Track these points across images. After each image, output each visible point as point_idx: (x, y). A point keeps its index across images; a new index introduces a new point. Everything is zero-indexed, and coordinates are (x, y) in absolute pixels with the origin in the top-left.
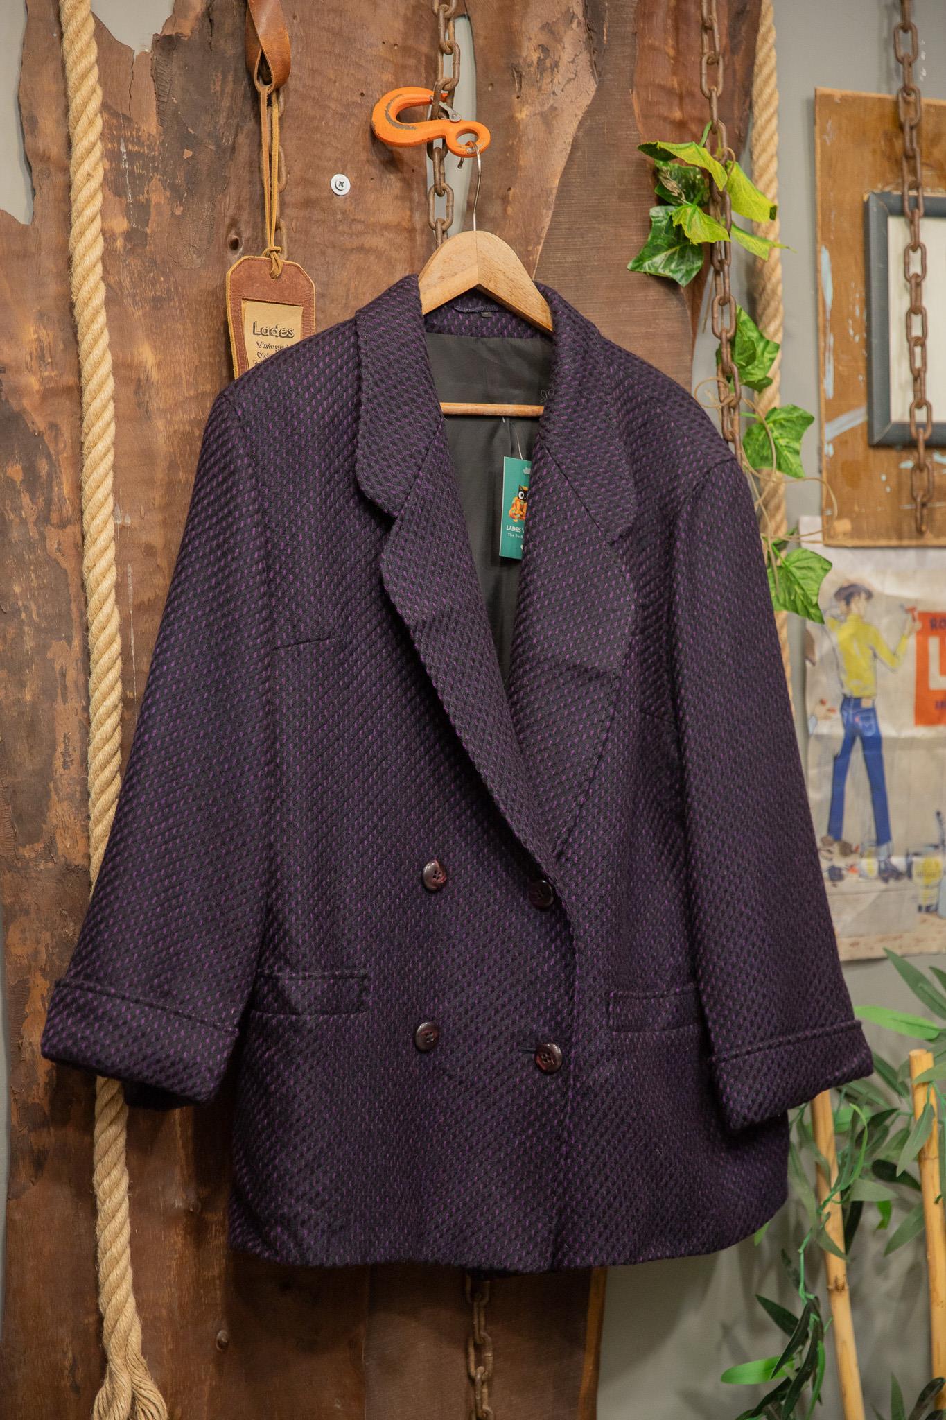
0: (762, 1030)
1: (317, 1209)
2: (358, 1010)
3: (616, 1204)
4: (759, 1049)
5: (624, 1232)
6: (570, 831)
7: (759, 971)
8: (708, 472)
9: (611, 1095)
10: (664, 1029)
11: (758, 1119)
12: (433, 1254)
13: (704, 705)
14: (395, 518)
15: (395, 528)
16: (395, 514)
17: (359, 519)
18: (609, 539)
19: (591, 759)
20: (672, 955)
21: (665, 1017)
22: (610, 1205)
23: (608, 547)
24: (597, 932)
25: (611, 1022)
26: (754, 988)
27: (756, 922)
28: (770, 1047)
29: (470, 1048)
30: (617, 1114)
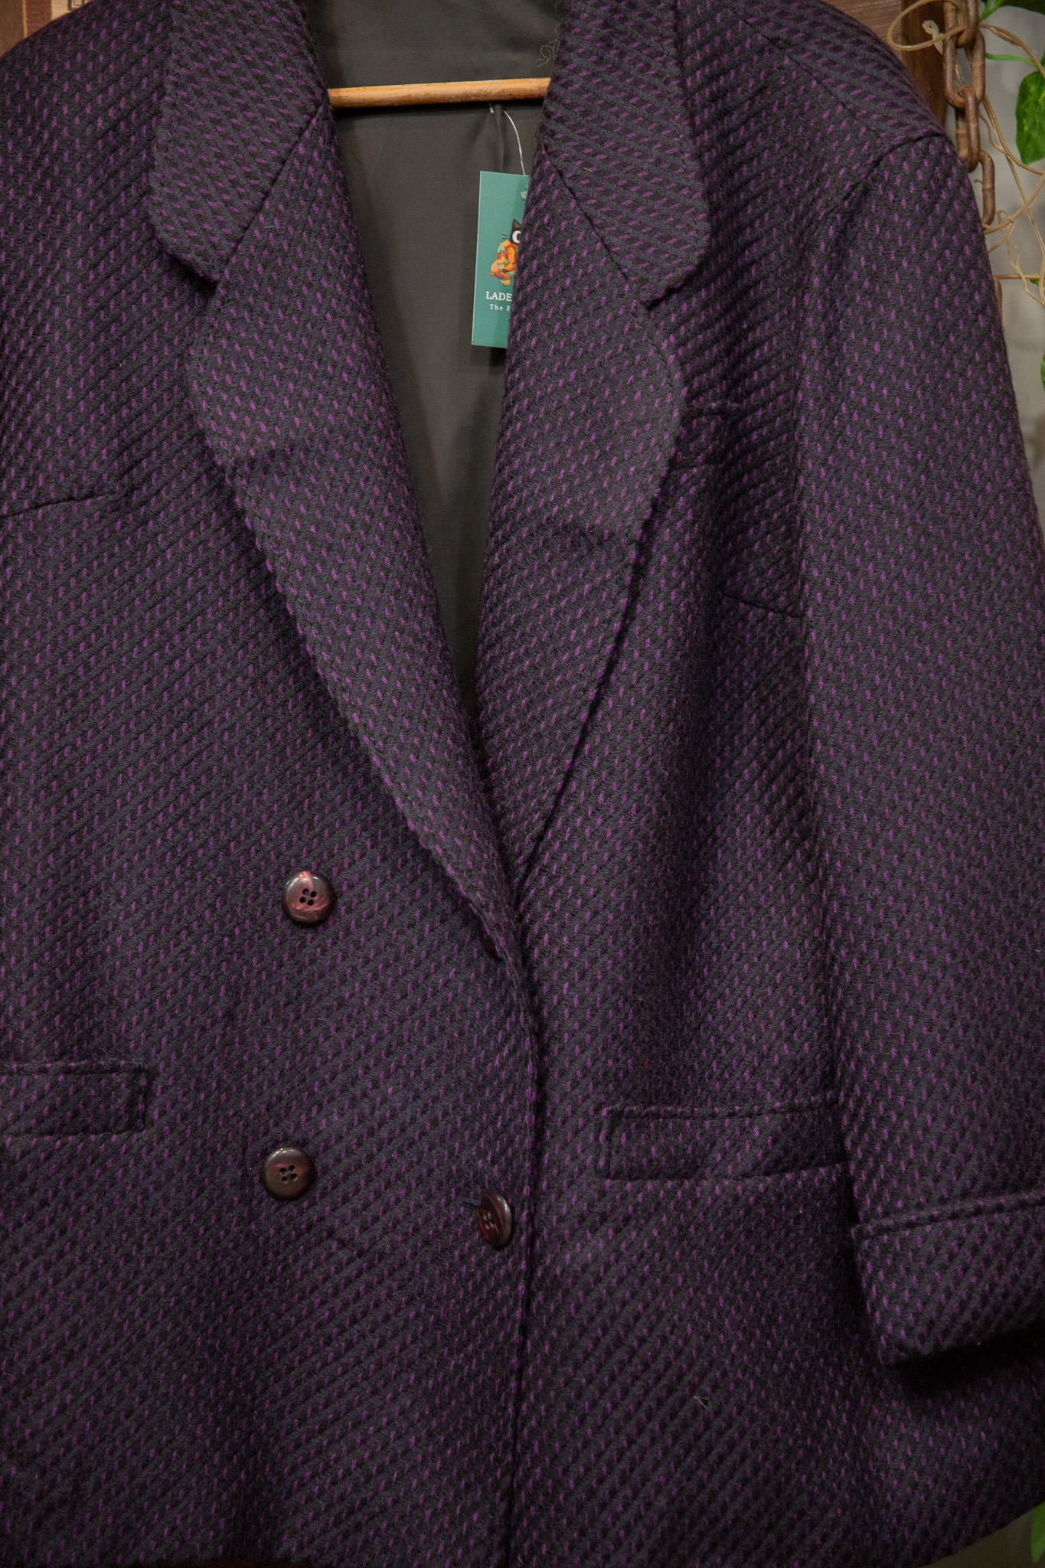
0: (942, 1184)
1: (21, 1467)
2: (131, 1127)
3: (604, 1491)
4: (933, 1220)
5: (618, 1544)
6: (549, 820)
7: (940, 1074)
8: (876, 163)
9: (594, 1295)
10: (746, 1175)
11: (926, 1349)
12: (301, 1547)
13: (845, 587)
14: (216, 283)
15: (215, 302)
16: (216, 276)
17: (170, 294)
18: (645, 296)
19: (585, 691)
20: (788, 1040)
21: (749, 1154)
22: (591, 1492)
23: (642, 310)
24: (582, 1000)
25: (601, 1163)
26: (929, 1105)
27: (936, 984)
28: (954, 1216)
29: (378, 1195)
30: (605, 1330)
